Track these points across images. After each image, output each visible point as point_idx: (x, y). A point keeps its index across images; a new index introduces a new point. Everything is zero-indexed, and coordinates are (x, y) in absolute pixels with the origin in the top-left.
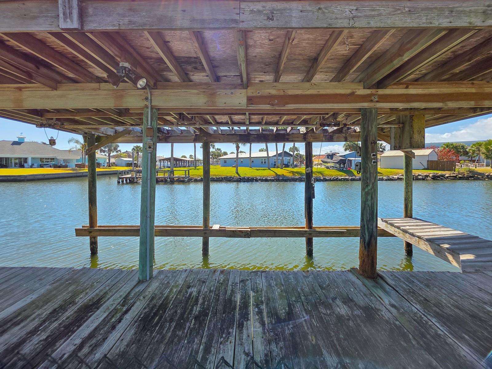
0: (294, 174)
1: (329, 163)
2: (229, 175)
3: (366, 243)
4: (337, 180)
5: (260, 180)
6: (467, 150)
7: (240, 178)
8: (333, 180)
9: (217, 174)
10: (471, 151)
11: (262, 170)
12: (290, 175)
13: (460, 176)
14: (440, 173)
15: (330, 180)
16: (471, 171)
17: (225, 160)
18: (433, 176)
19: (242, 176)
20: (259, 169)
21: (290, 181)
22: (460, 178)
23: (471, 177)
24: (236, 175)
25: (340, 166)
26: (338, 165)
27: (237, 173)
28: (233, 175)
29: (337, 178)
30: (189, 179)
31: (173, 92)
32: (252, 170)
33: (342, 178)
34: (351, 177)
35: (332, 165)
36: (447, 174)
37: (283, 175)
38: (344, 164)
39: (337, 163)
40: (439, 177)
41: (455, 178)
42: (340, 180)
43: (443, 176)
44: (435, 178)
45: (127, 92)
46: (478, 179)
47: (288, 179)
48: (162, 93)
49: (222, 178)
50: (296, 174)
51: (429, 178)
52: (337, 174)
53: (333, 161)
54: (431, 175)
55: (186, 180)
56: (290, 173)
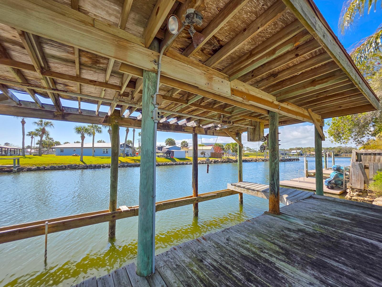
0: (135, 162)
1: (160, 153)
2: (73, 163)
3: (276, 194)
4: (166, 165)
5: (107, 166)
6: (224, 147)
7: (86, 166)
8: (164, 165)
9: (57, 162)
10: (225, 148)
11: (106, 158)
12: (133, 162)
13: (224, 161)
14: (216, 159)
15: (162, 165)
16: (228, 159)
17: (61, 149)
18: (214, 161)
19: (88, 164)
20: (103, 158)
21: (134, 167)
22: (225, 162)
23: (228, 161)
24: (81, 163)
25: (167, 155)
26: (165, 155)
27: (82, 161)
28: (78, 163)
29: (167, 164)
30: (19, 169)
31: (181, 65)
32: (96, 159)
33: (170, 163)
34: (175, 163)
35: (162, 154)
36: (219, 160)
37: (127, 162)
38: (169, 154)
39: (165, 153)
40: (216, 161)
41: (223, 162)
42: (169, 165)
43: (218, 161)
44: (215, 162)
45: (132, 45)
46: (230, 162)
47: (132, 165)
48: (170, 61)
49: (66, 167)
50: (137, 161)
51: (212, 162)
52: (166, 160)
53: (162, 152)
54: (213, 161)
55: (16, 169)
56: (132, 160)
